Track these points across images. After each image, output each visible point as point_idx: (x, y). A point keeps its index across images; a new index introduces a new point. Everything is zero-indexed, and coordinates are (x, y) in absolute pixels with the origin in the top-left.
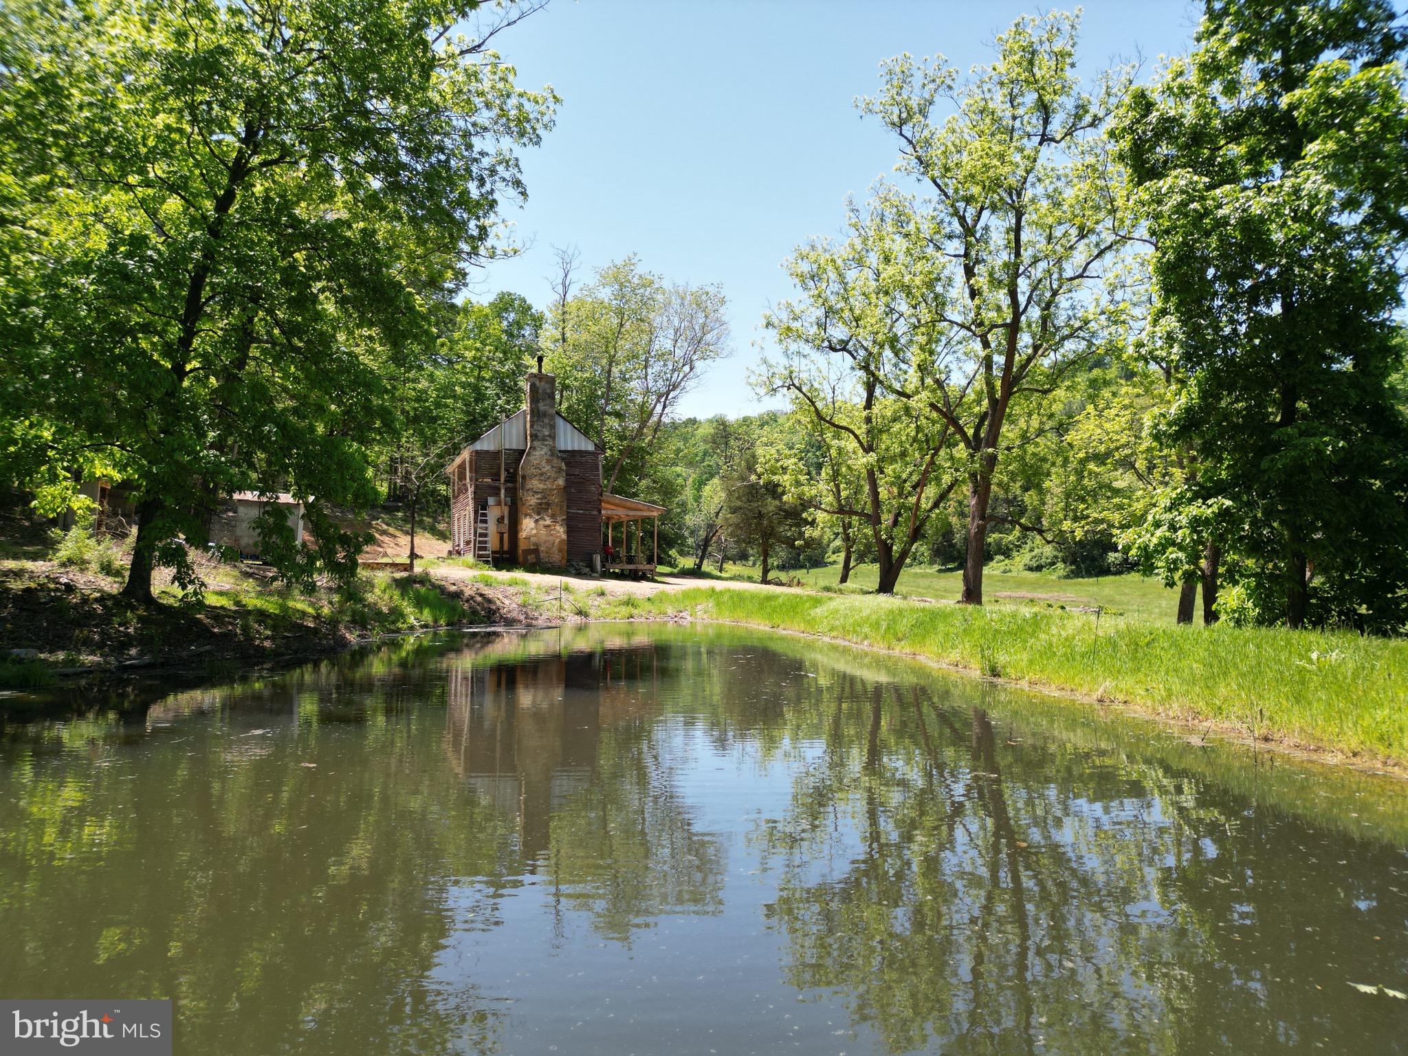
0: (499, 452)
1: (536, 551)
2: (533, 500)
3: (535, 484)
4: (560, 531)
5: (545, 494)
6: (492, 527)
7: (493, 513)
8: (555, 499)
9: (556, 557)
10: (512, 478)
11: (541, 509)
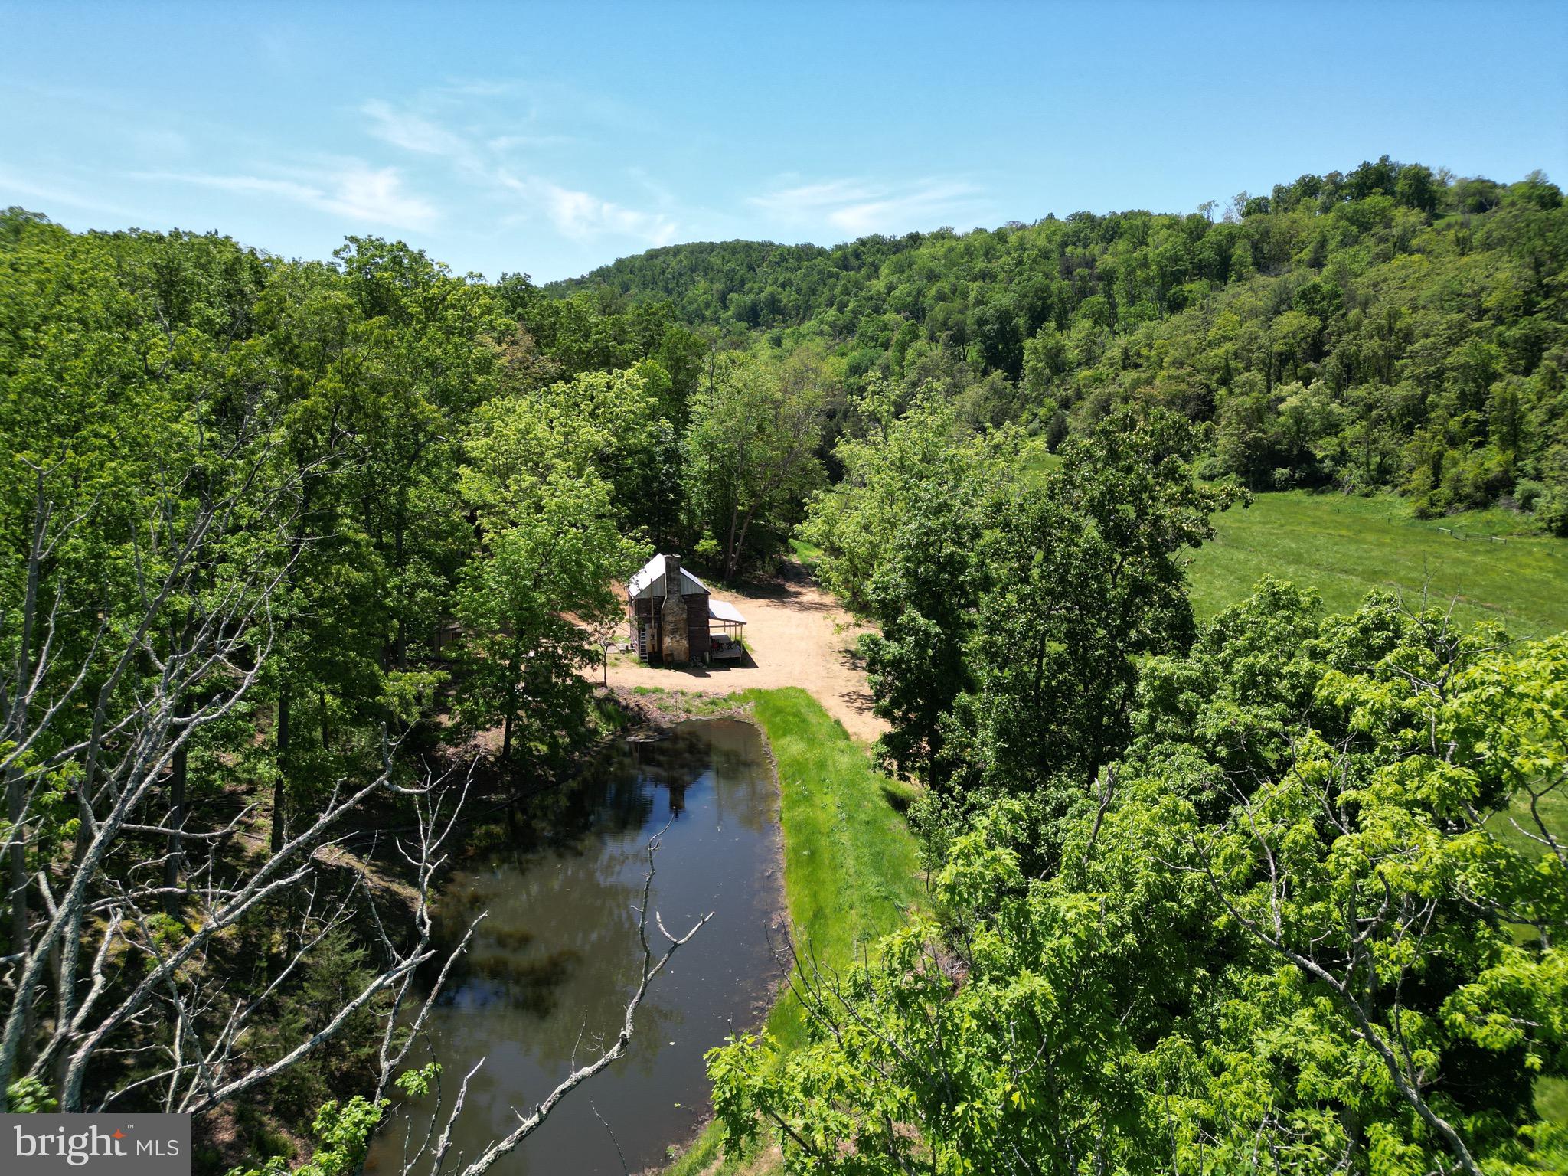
0: (649, 600)
1: (672, 655)
2: (669, 627)
3: (670, 618)
4: (685, 643)
5: (675, 623)
6: (648, 639)
7: (648, 632)
8: (682, 625)
9: (683, 657)
10: (658, 611)
11: (674, 632)
